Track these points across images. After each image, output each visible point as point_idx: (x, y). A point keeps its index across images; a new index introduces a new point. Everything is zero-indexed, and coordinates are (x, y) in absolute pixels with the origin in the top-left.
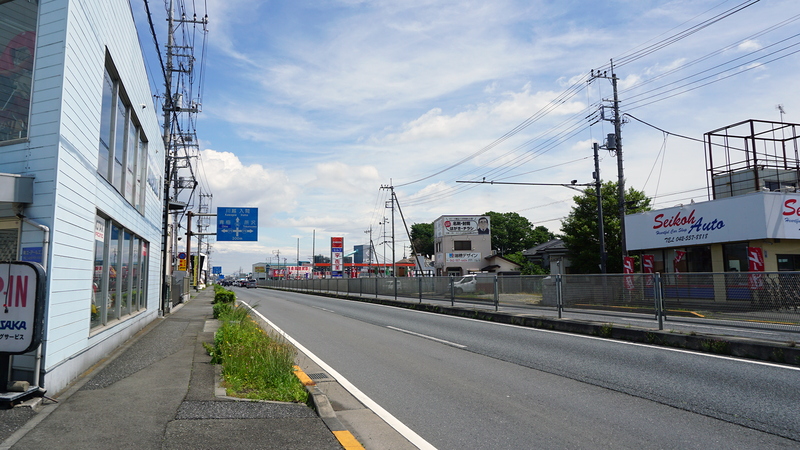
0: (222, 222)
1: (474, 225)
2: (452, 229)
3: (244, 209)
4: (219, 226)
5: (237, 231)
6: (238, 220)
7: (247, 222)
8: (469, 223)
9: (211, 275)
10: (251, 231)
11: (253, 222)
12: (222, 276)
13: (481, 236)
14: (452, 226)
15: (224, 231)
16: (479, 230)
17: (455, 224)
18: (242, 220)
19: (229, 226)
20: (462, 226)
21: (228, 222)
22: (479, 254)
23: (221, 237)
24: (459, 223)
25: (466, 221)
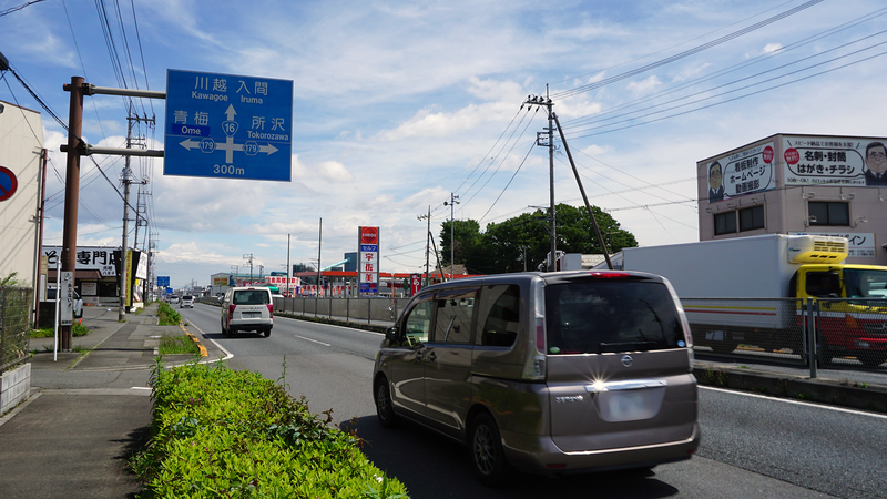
0: (181, 116)
1: (854, 161)
2: (802, 169)
3: (251, 81)
4: (173, 130)
5: (230, 147)
6: (231, 112)
7: (258, 121)
8: (842, 157)
9: (156, 288)
10: (270, 150)
11: (277, 123)
12: (170, 290)
13: (874, 191)
14: (803, 161)
15: (188, 144)
16: (868, 175)
17: (808, 155)
18: (245, 114)
19: (205, 131)
20: (826, 163)
21: (202, 118)
22: (870, 237)
23: (178, 163)
24: (818, 156)
25: (834, 150)
